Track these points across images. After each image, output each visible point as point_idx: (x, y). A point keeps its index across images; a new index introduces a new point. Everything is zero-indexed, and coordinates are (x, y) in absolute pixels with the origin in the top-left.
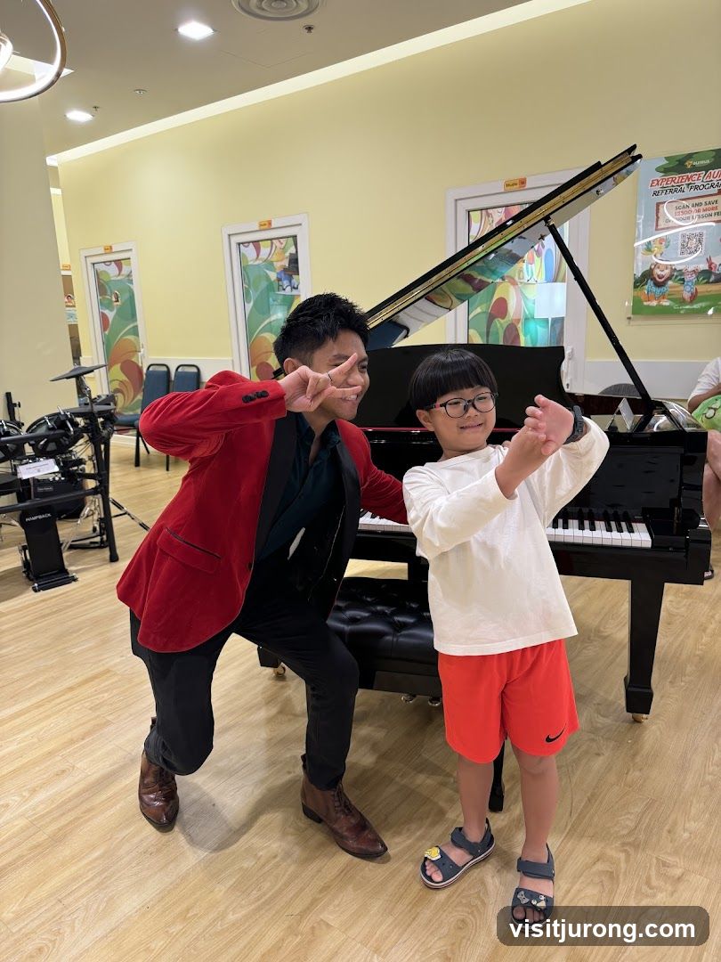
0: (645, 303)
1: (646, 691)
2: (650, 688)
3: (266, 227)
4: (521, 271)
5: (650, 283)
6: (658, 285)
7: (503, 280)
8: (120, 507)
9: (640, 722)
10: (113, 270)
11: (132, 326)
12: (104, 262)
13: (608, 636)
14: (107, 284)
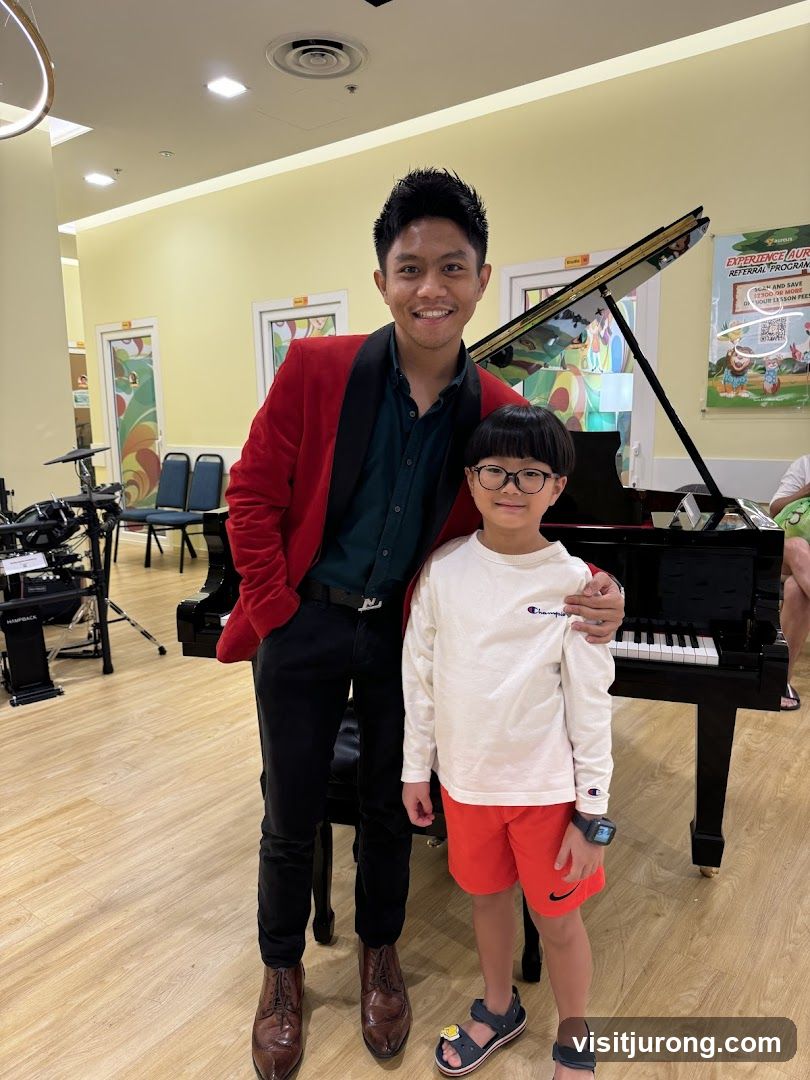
0: (722, 395)
1: (718, 839)
2: (721, 836)
3: (300, 304)
4: (585, 359)
5: (727, 372)
6: (735, 374)
7: (564, 368)
8: (119, 611)
9: (709, 877)
10: (132, 348)
11: (152, 410)
12: (122, 340)
13: (674, 774)
14: (124, 362)
